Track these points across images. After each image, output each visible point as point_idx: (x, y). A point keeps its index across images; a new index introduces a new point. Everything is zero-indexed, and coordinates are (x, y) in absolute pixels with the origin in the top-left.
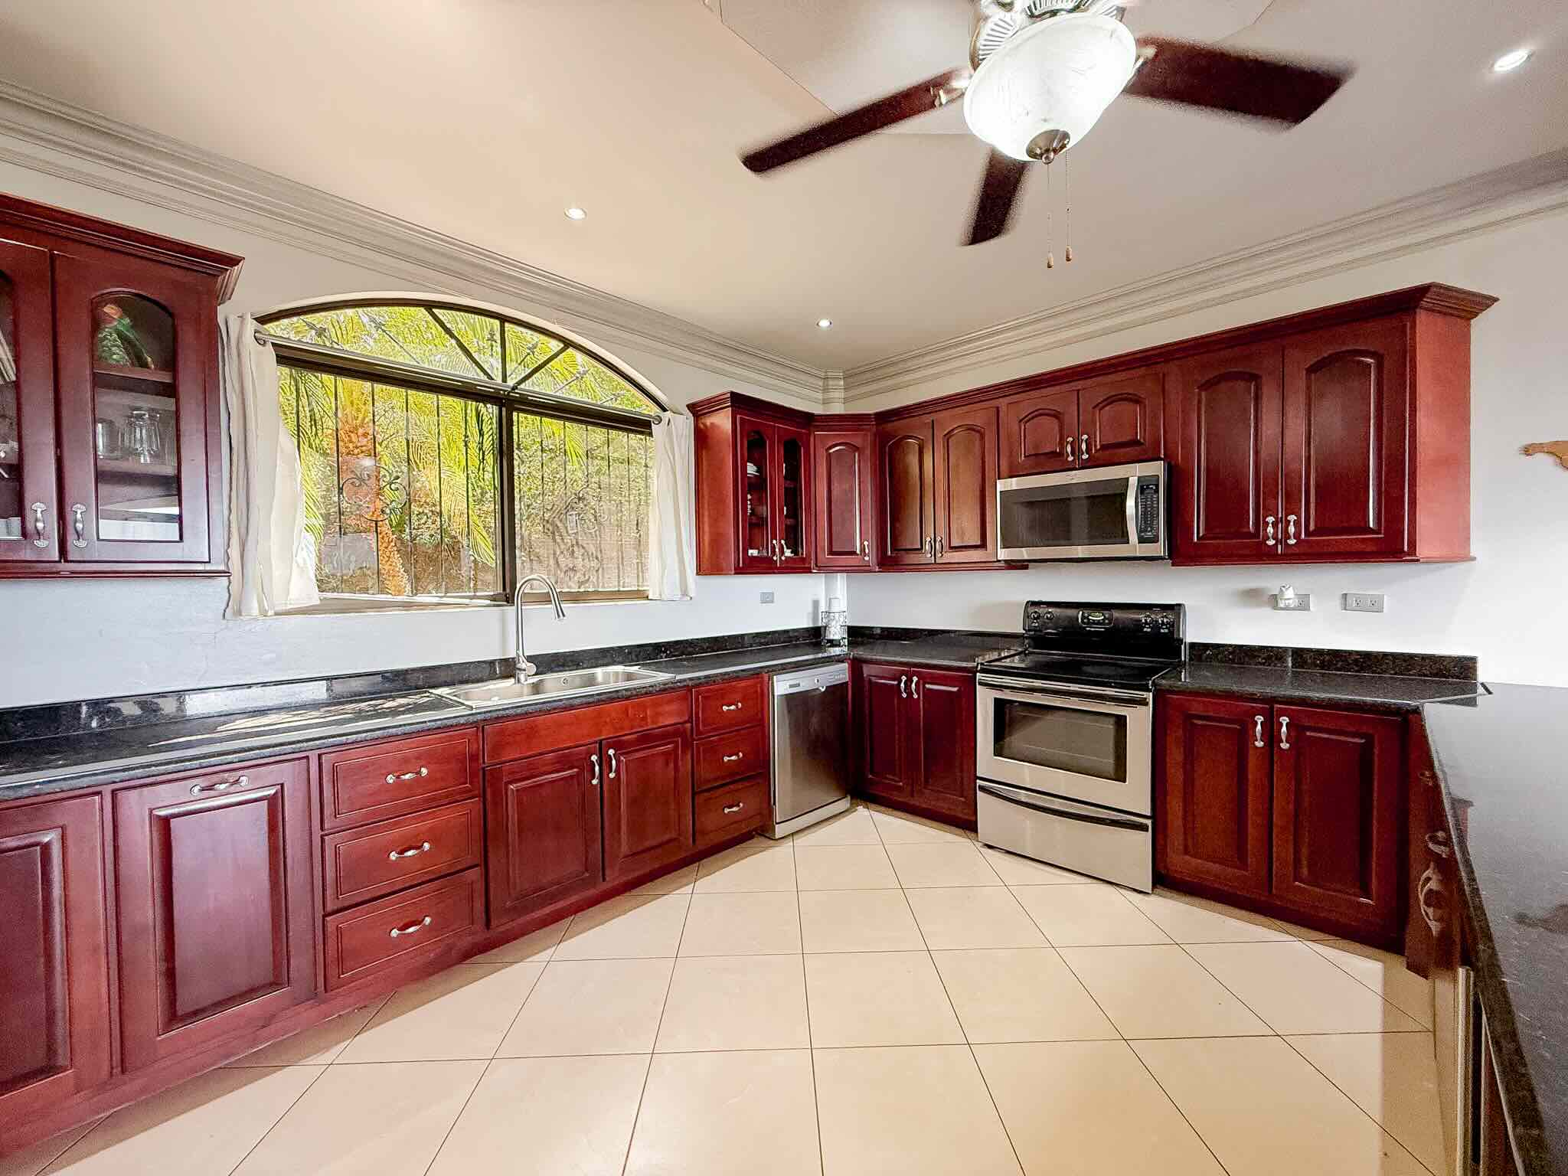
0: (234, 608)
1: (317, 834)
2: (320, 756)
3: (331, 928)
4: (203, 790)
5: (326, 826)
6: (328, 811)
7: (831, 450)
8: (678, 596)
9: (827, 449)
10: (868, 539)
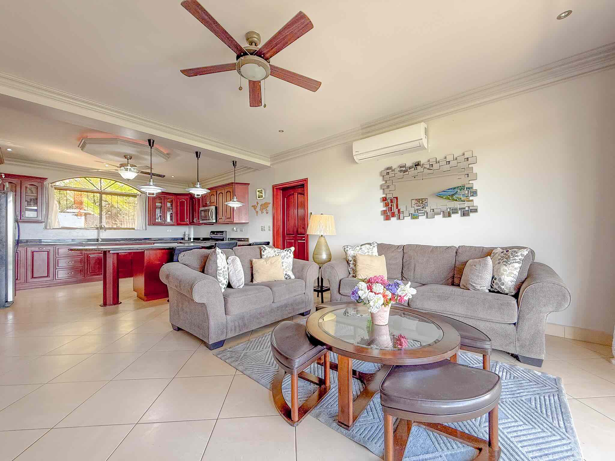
0: (45, 227)
1: (55, 257)
2: (56, 247)
4: (38, 249)
6: (57, 254)
7: (181, 201)
8: (142, 229)
9: (179, 200)
10: (188, 219)
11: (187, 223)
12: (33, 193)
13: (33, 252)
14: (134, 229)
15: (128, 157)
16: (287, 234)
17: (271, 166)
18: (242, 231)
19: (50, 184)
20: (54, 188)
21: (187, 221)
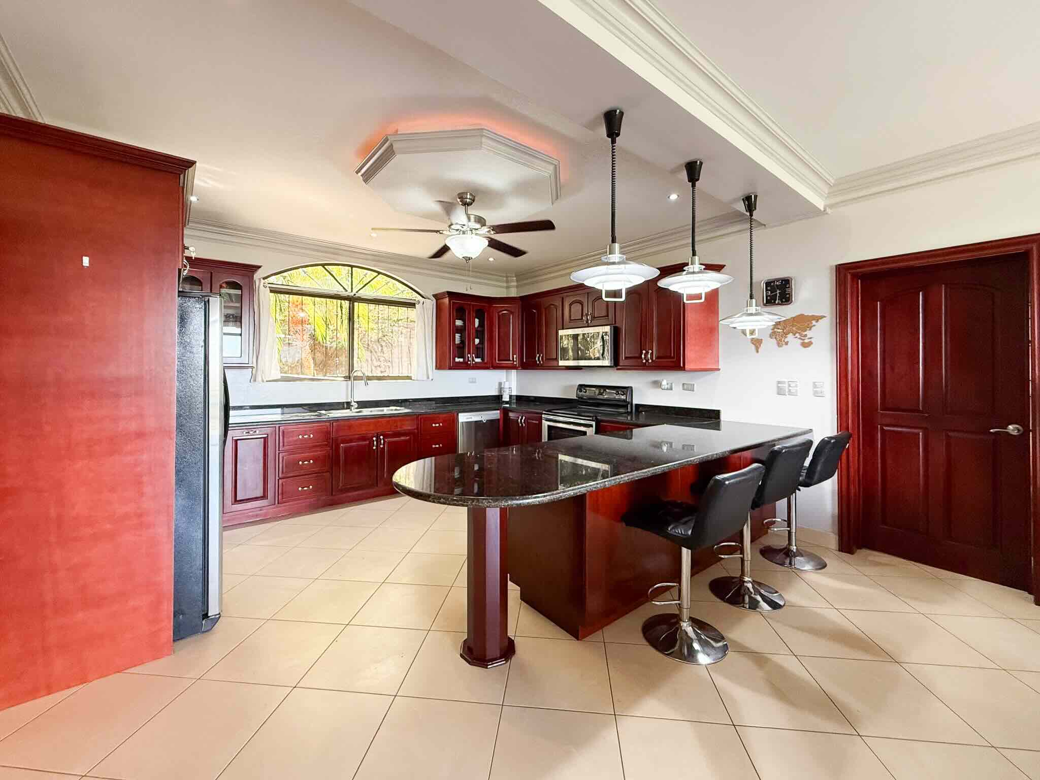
0: (254, 378)
1: (277, 452)
2: (279, 427)
3: (280, 483)
4: (246, 433)
5: (280, 449)
6: (281, 444)
7: (500, 313)
8: (425, 378)
9: (498, 313)
10: (516, 355)
11: (515, 363)
12: (232, 301)
13: (236, 441)
14: (409, 378)
15: (468, 197)
16: (884, 408)
17: (829, 211)
18: (693, 391)
19: (262, 281)
20: (268, 289)
21: (514, 358)
